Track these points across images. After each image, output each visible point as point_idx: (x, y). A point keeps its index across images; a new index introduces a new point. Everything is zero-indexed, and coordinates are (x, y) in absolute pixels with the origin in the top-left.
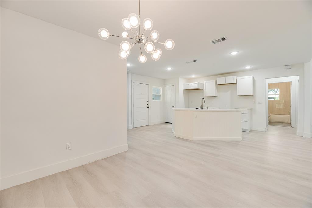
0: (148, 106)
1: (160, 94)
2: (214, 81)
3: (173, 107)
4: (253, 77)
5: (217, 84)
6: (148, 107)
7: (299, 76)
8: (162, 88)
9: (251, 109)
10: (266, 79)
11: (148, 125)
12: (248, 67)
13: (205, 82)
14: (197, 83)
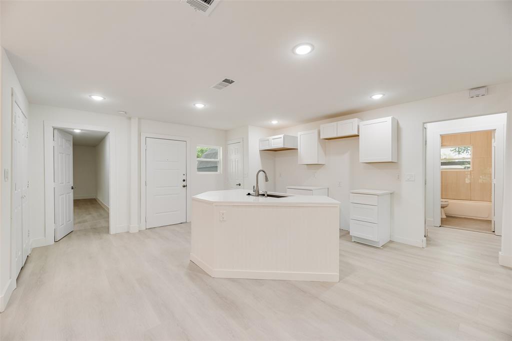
0: (184, 183)
1: (218, 160)
2: (316, 132)
3: (240, 185)
4: (393, 119)
5: (321, 137)
6: (184, 186)
7: (506, 113)
8: (221, 148)
9: (391, 194)
10: (425, 123)
11: (185, 221)
12: (377, 97)
13: (299, 133)
14: (282, 136)
